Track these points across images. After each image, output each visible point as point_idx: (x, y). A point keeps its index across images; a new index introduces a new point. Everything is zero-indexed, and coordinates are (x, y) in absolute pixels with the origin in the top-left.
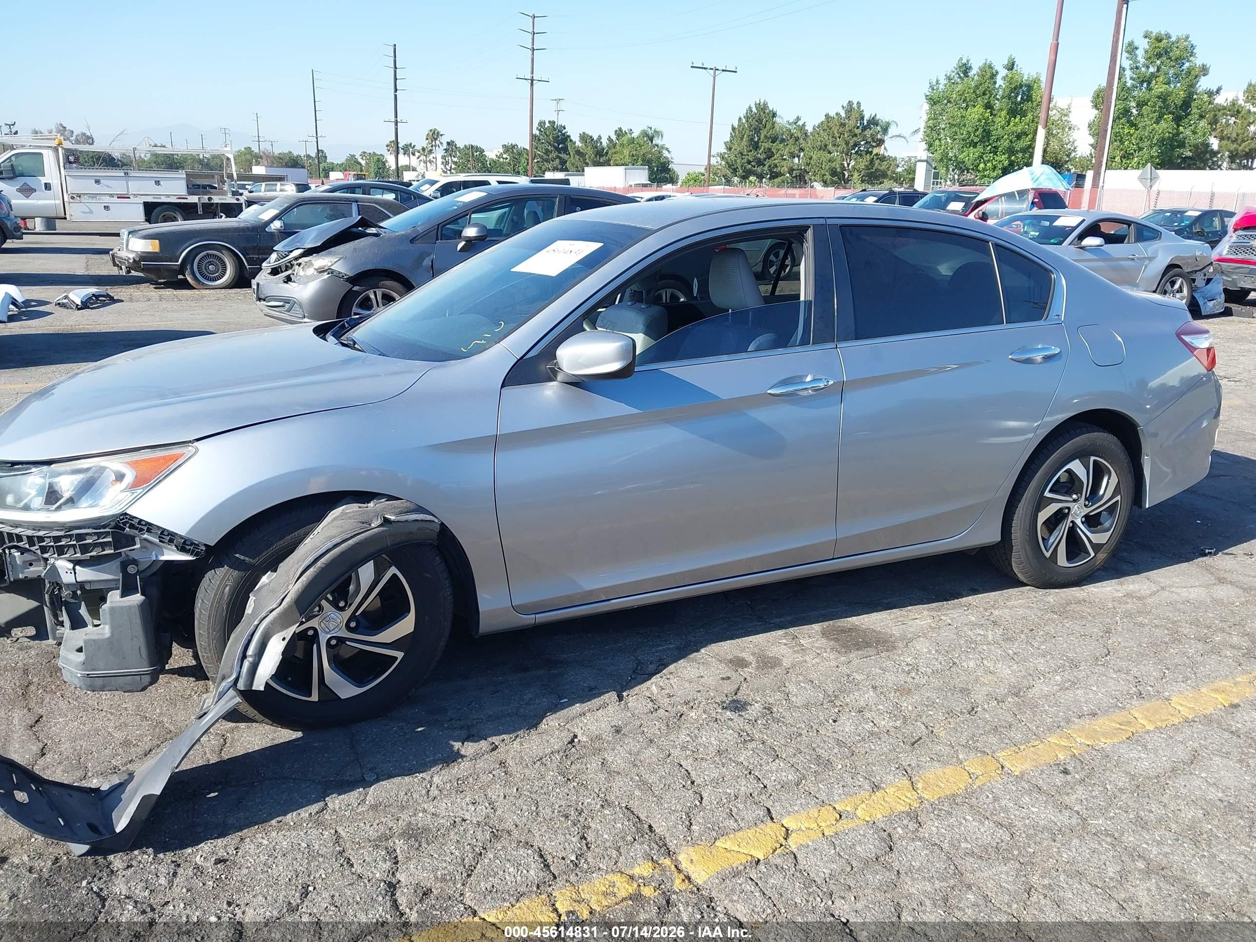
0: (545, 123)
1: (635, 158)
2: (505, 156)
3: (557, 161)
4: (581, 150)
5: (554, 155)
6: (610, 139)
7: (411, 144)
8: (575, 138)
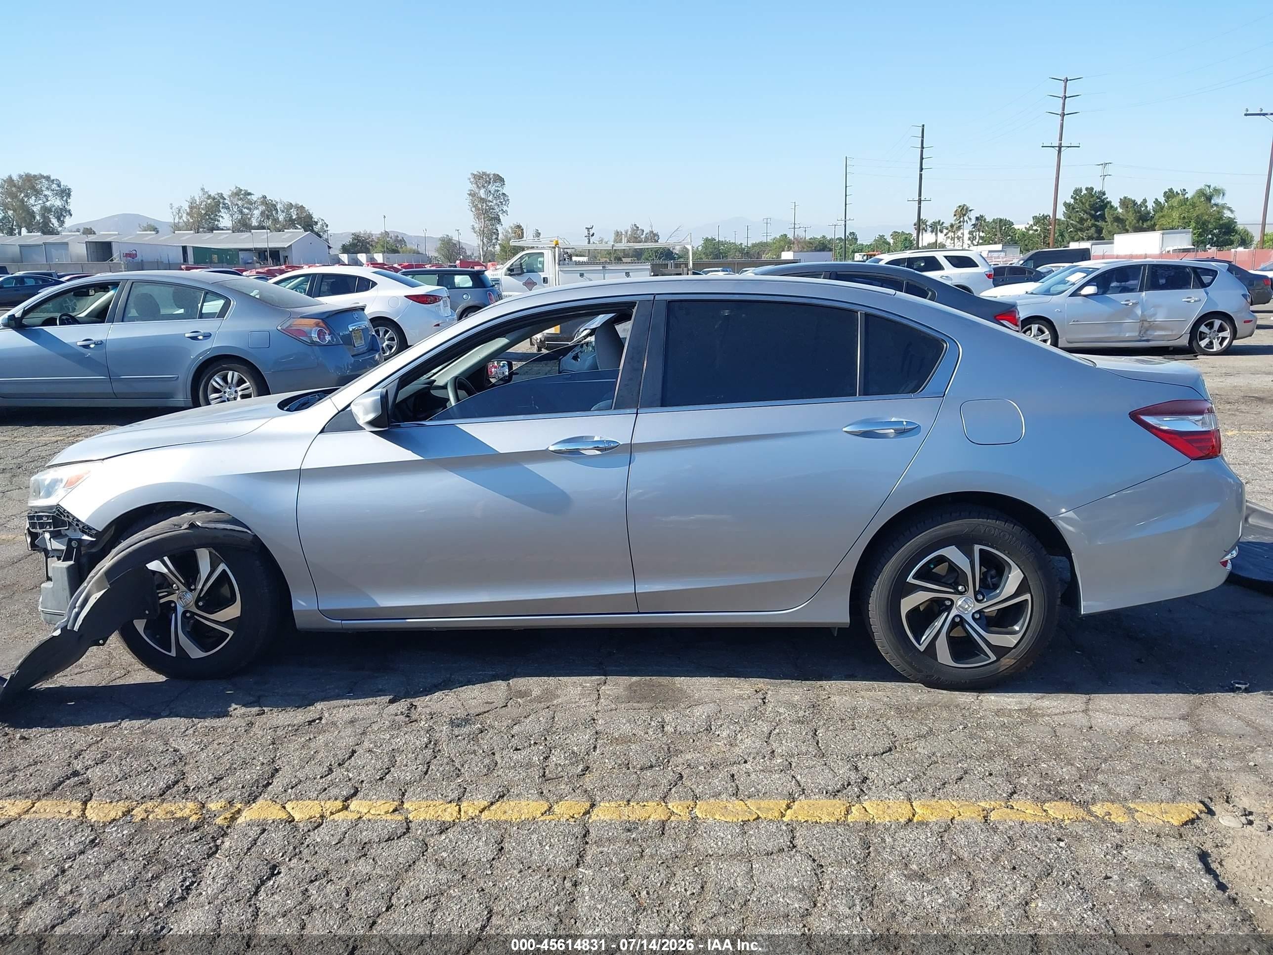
0: (1081, 190)
1: (1186, 220)
2: (1035, 228)
3: (1093, 229)
4: (1121, 217)
5: (1089, 223)
6: (1157, 202)
7: (939, 221)
8: (1116, 203)
